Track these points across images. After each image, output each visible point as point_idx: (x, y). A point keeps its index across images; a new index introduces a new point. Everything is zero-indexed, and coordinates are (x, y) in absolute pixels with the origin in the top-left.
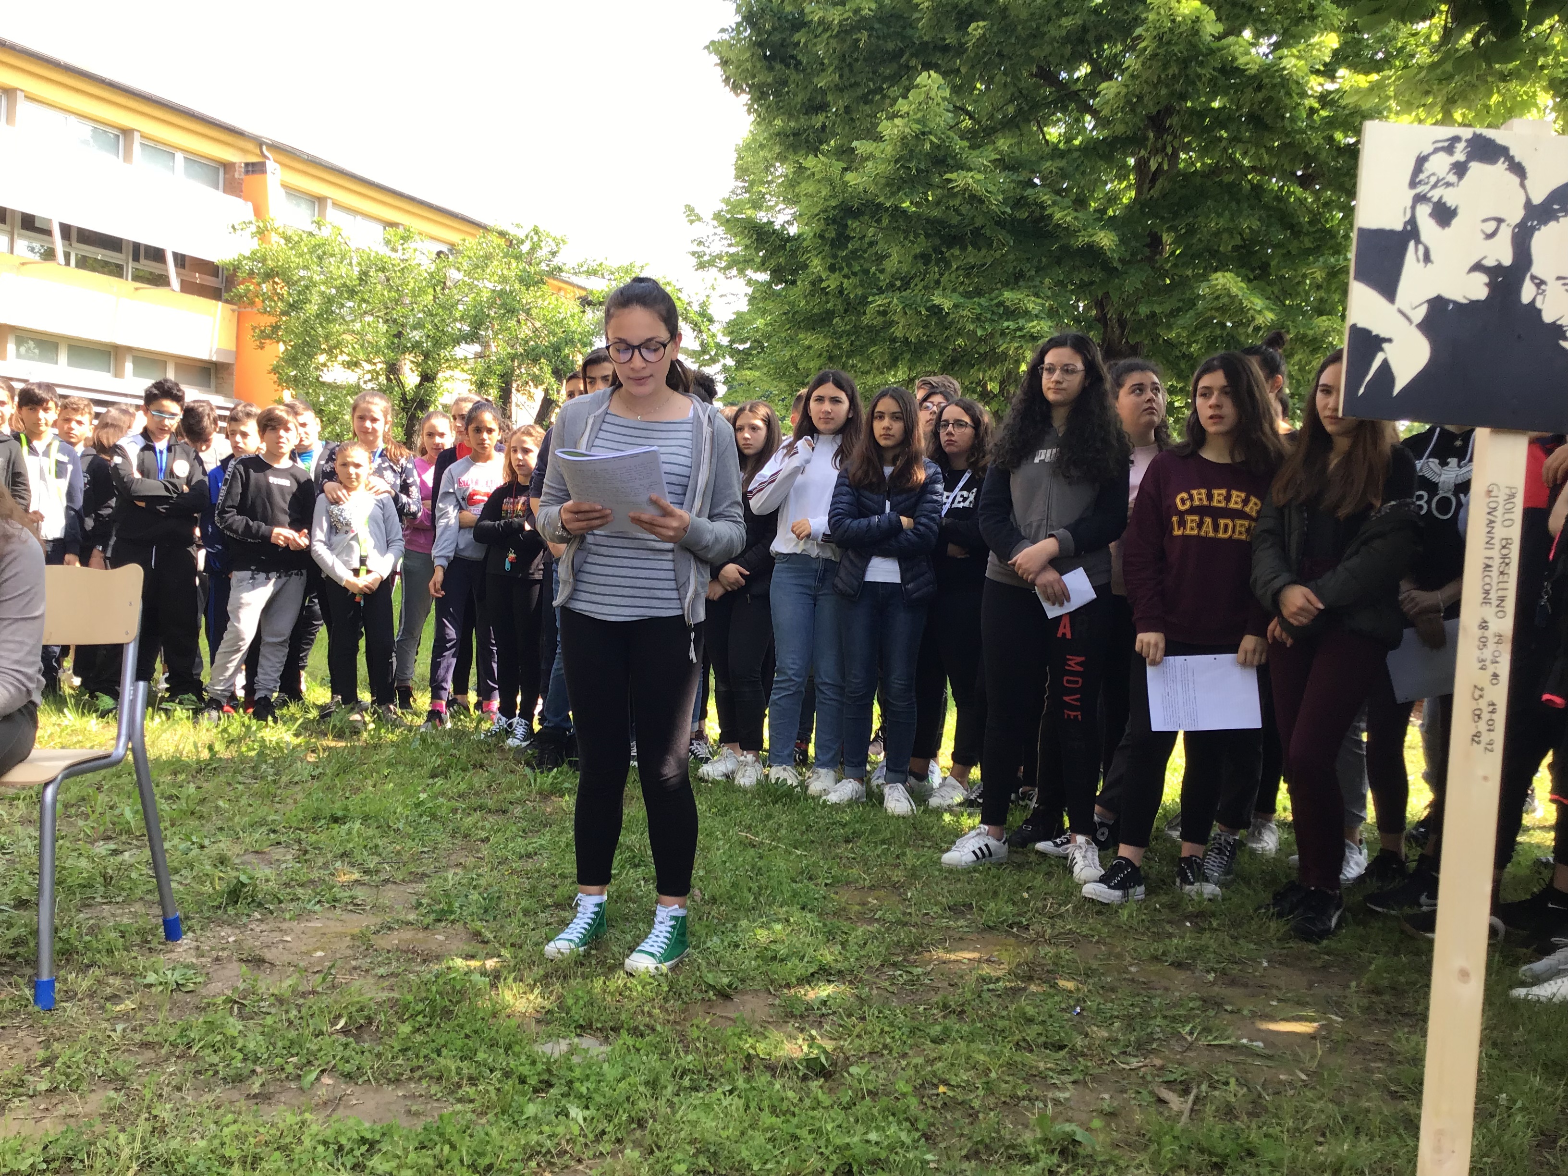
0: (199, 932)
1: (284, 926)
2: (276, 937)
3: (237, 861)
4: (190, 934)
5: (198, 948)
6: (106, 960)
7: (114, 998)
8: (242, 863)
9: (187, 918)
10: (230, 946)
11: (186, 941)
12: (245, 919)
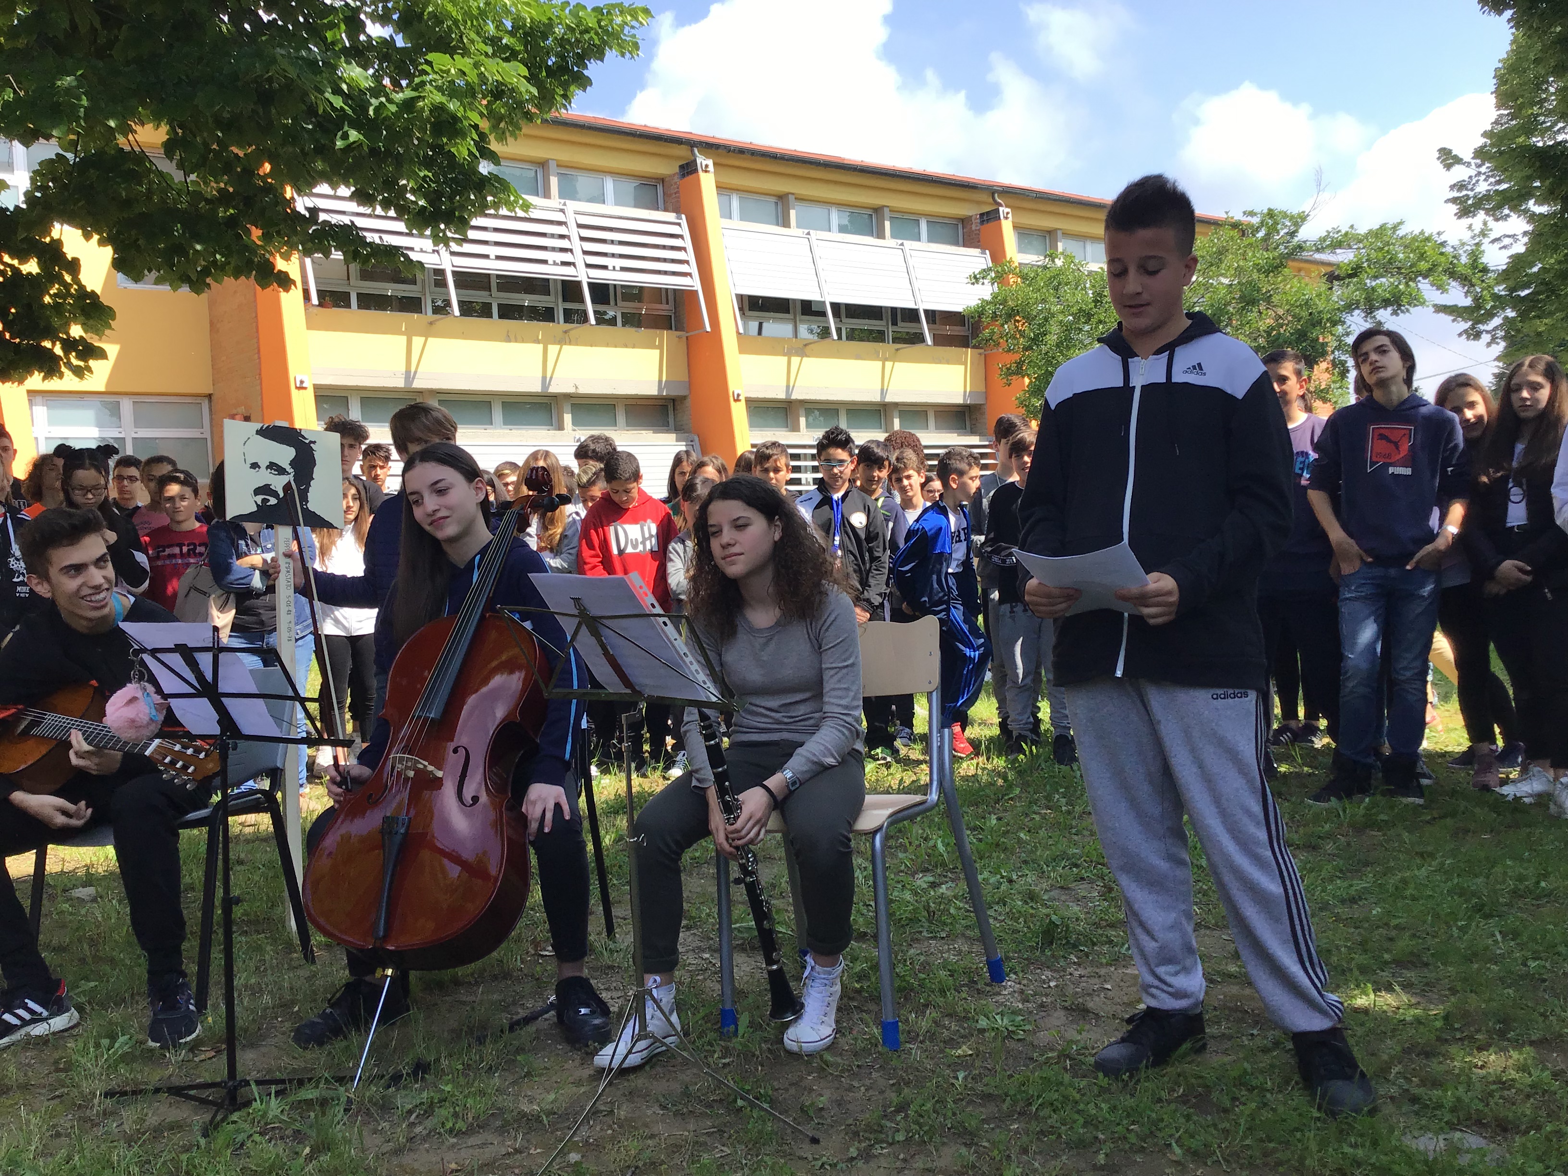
0: (1021, 975)
1: (1103, 971)
2: (1095, 983)
3: (1045, 897)
4: (1013, 976)
5: (1022, 992)
6: (941, 1000)
7: (952, 1043)
8: (1050, 900)
9: (1008, 958)
10: (1053, 992)
11: (1010, 984)
12: (1062, 963)
